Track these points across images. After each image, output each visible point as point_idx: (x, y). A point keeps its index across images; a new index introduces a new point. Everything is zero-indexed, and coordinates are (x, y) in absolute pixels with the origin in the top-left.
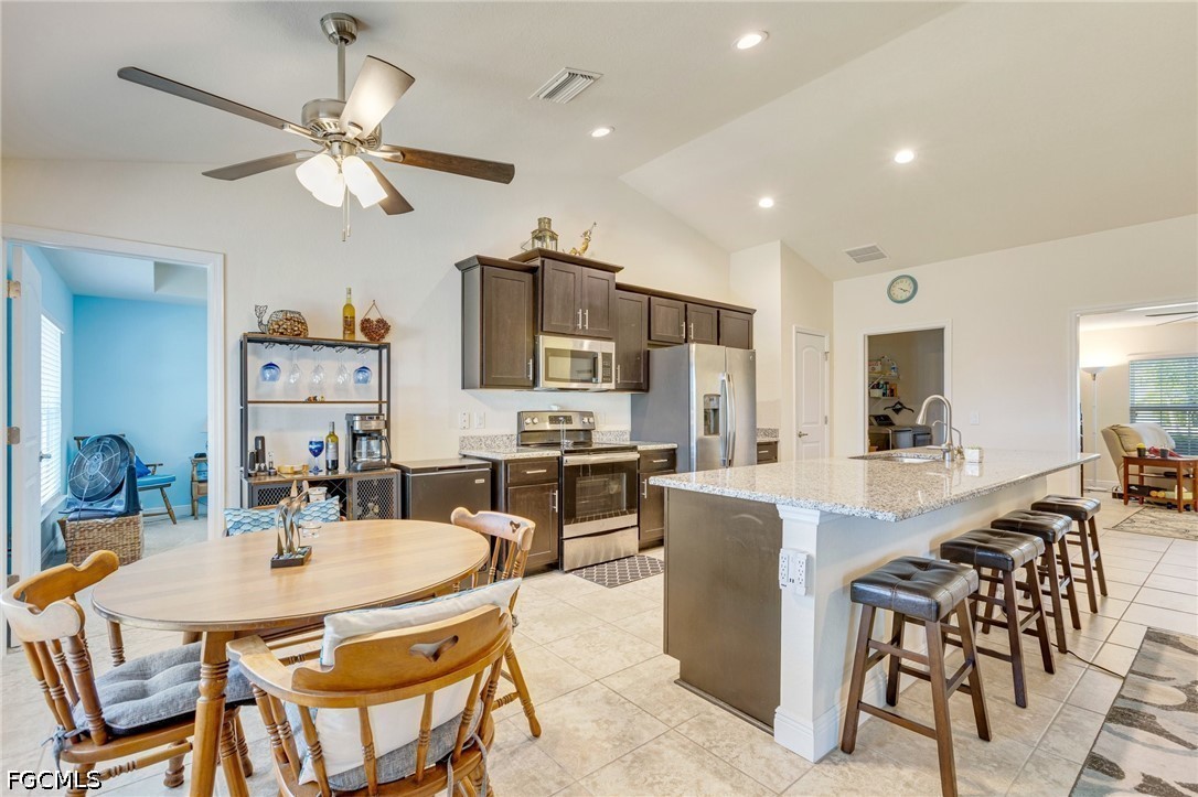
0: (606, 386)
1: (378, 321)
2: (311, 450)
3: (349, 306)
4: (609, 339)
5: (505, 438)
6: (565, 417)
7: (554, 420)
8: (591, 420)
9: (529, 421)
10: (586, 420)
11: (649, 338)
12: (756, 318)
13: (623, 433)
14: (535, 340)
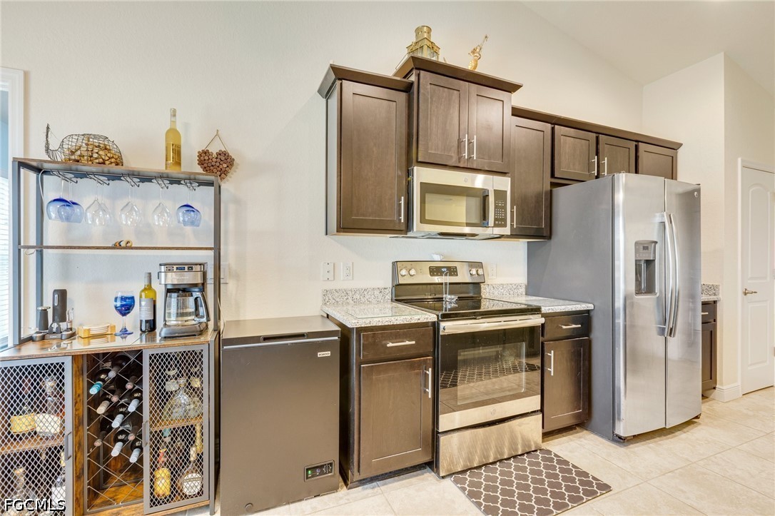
0: (498, 231)
1: (219, 154)
2: (116, 307)
3: (172, 133)
4: (504, 174)
5: (377, 292)
6: (448, 268)
7: (435, 271)
8: (480, 272)
9: (404, 272)
10: (474, 272)
11: (553, 175)
12: (681, 153)
13: (518, 286)
14: (409, 173)
